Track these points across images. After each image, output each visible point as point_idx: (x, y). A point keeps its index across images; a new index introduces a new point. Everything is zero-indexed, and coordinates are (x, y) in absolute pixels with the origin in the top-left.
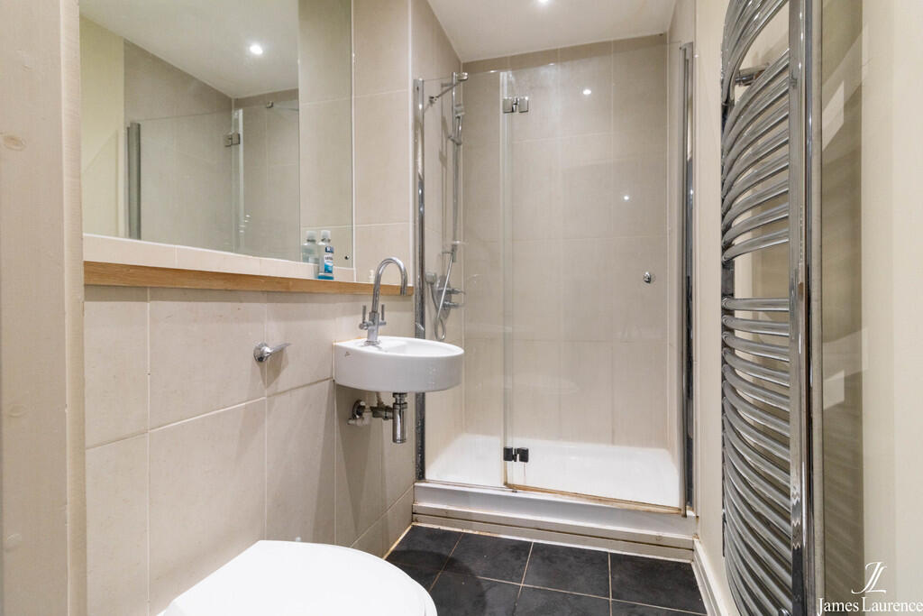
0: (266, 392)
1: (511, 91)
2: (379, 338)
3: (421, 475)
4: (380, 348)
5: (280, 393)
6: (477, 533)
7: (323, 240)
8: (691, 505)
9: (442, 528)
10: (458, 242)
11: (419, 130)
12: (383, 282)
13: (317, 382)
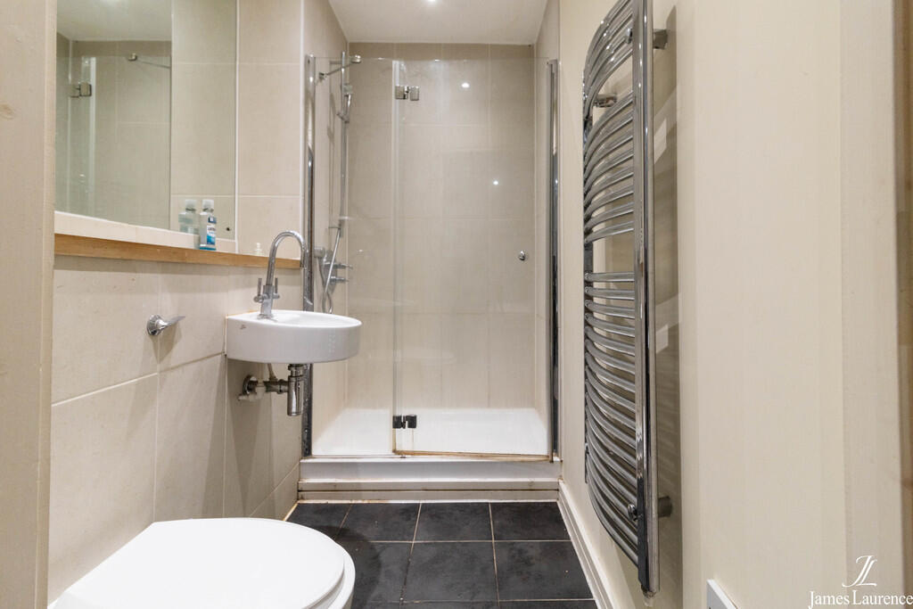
0: (158, 369)
1: (403, 78)
2: (273, 312)
3: (307, 451)
4: (275, 321)
5: (172, 368)
6: (366, 502)
7: (205, 210)
8: (557, 452)
9: (330, 502)
10: (346, 218)
11: (310, 106)
12: (278, 256)
13: (208, 357)
